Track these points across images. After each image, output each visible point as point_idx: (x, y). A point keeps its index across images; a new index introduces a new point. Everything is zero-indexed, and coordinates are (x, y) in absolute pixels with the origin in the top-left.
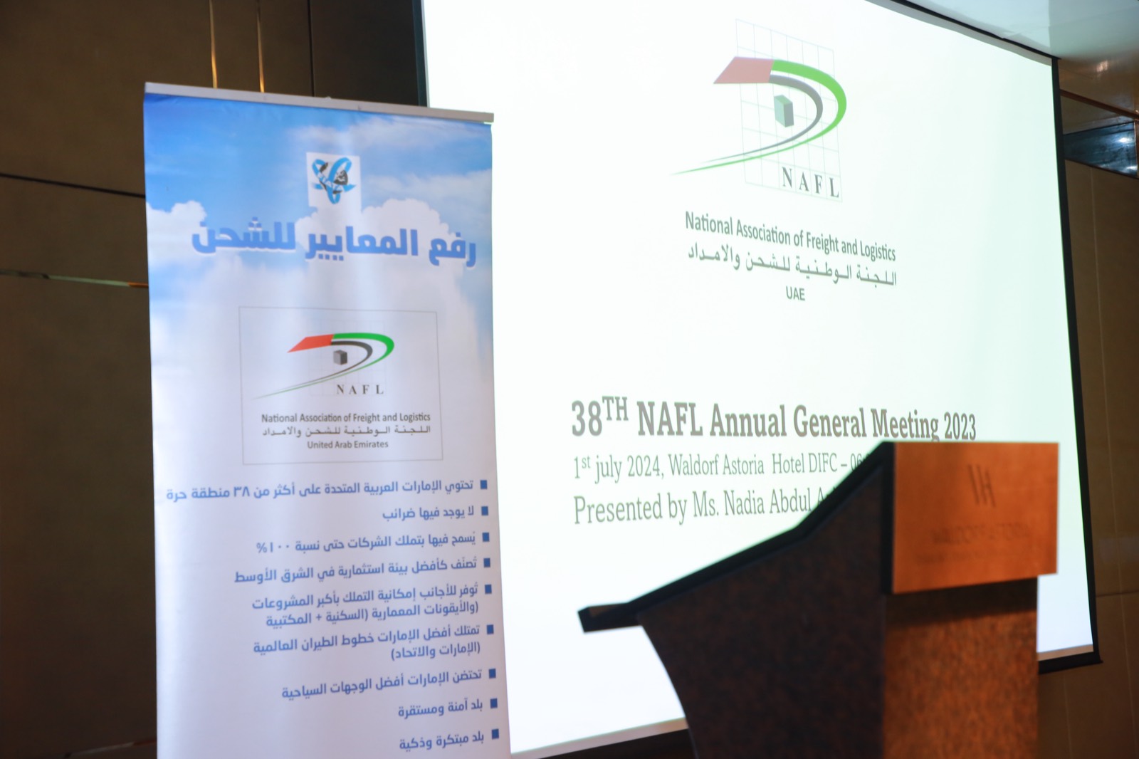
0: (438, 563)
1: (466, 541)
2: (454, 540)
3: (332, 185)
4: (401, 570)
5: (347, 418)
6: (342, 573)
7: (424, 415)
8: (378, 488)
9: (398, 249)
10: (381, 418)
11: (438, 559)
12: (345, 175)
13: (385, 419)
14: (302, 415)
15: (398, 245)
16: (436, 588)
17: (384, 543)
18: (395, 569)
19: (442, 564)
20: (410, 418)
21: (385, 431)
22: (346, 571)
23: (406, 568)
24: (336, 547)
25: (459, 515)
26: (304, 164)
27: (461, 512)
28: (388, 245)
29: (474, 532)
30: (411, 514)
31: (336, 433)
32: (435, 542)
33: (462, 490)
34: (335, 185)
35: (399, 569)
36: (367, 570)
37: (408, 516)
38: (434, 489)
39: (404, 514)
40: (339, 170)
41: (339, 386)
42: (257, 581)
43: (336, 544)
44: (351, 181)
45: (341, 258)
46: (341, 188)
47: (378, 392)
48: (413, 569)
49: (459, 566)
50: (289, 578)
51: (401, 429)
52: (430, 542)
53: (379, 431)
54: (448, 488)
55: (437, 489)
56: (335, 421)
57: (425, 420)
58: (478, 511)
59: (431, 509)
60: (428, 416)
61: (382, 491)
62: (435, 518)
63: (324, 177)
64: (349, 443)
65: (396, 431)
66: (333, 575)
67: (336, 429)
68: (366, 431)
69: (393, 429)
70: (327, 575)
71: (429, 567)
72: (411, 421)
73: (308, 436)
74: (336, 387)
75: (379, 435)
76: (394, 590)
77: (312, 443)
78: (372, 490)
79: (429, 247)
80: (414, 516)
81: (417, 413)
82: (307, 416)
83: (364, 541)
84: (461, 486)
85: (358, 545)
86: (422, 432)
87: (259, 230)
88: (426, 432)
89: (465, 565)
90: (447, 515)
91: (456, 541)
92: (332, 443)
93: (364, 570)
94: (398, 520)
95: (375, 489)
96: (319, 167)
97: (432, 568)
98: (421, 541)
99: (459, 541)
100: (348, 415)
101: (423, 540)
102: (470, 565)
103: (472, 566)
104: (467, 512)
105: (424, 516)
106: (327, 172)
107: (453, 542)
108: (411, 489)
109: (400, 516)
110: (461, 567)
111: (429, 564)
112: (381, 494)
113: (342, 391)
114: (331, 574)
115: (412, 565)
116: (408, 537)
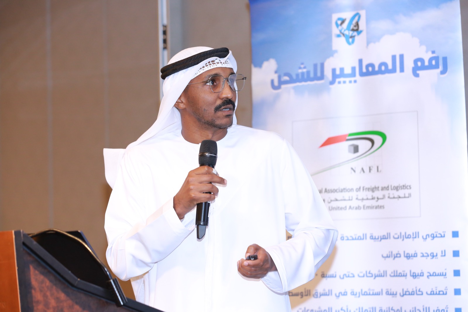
0: (416, 290)
1: (438, 275)
2: (429, 274)
3: (349, 33)
4: (393, 294)
5: (358, 190)
6: (353, 293)
7: (406, 185)
8: (378, 237)
9: (390, 70)
10: (380, 189)
11: (416, 288)
12: (357, 24)
13: (383, 189)
14: (326, 189)
15: (390, 67)
16: (415, 308)
17: (383, 275)
18: (390, 293)
19: (419, 291)
20: (397, 188)
21: (382, 197)
22: (356, 293)
23: (396, 292)
24: (349, 276)
25: (433, 256)
26: (330, 22)
27: (435, 254)
28: (383, 68)
29: (446, 269)
30: (398, 255)
31: (349, 200)
32: (414, 276)
33: (435, 239)
34: (351, 33)
35: (392, 293)
36: (371, 293)
37: (397, 257)
38: (413, 238)
39: (394, 255)
40: (354, 22)
41: (352, 169)
42: (300, 296)
43: (349, 275)
44: (361, 28)
45: (355, 81)
46: (355, 33)
47: (378, 171)
48: (400, 294)
49: (432, 293)
50: (317, 295)
51: (391, 196)
52: (411, 276)
53: (379, 197)
54: (425, 237)
55: (416, 237)
56: (349, 192)
57: (408, 189)
58: (450, 254)
59: (411, 252)
60: (410, 186)
61: (381, 239)
62: (414, 258)
63: (343, 28)
64: (359, 207)
65: (389, 197)
66: (346, 295)
67: (349, 197)
68: (371, 197)
69: (387, 196)
70: (342, 295)
71: (411, 293)
72: (397, 190)
73: (329, 203)
74: (350, 169)
75: (379, 201)
76: (389, 308)
77: (332, 207)
78: (375, 238)
79: (412, 65)
80: (400, 257)
81: (401, 184)
82: (329, 190)
83: (369, 273)
84: (435, 236)
85: (365, 275)
86: (405, 197)
87: (305, 70)
88: (408, 197)
89: (438, 293)
90: (423, 256)
91: (430, 275)
92: (346, 207)
93: (370, 293)
94: (391, 259)
95: (377, 237)
96: (339, 22)
97: (412, 294)
98: (405, 275)
99: (433, 275)
100: (358, 187)
101: (406, 274)
102: (441, 293)
103: (443, 294)
104: (439, 254)
105: (407, 257)
106: (345, 25)
107: (428, 276)
108: (398, 238)
109: (392, 257)
110: (434, 294)
111: (410, 291)
112: (380, 241)
113: (355, 171)
114: (345, 294)
115: (400, 291)
116: (397, 271)
